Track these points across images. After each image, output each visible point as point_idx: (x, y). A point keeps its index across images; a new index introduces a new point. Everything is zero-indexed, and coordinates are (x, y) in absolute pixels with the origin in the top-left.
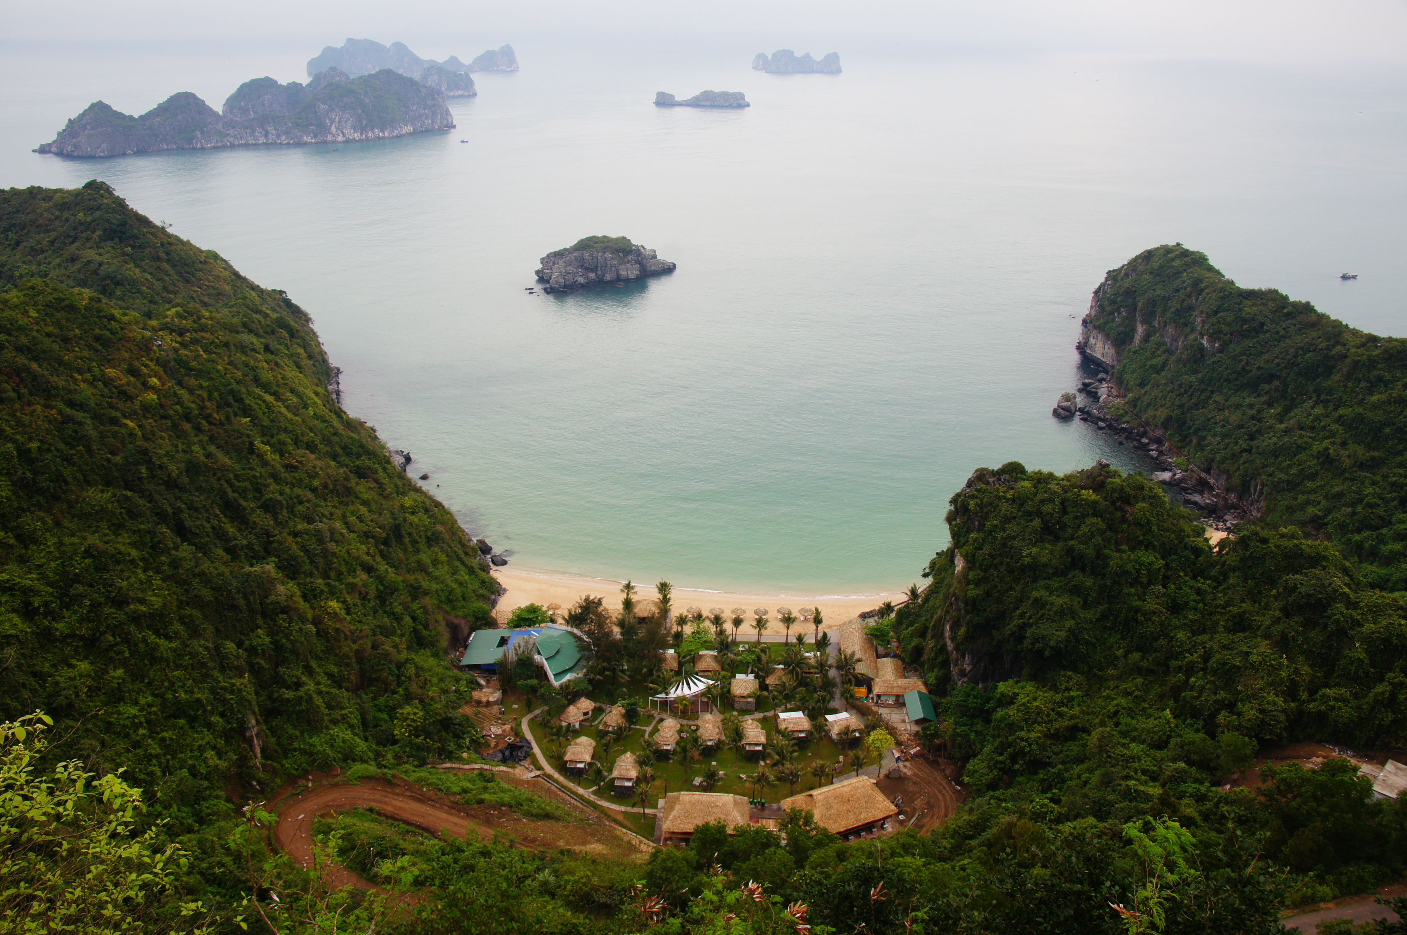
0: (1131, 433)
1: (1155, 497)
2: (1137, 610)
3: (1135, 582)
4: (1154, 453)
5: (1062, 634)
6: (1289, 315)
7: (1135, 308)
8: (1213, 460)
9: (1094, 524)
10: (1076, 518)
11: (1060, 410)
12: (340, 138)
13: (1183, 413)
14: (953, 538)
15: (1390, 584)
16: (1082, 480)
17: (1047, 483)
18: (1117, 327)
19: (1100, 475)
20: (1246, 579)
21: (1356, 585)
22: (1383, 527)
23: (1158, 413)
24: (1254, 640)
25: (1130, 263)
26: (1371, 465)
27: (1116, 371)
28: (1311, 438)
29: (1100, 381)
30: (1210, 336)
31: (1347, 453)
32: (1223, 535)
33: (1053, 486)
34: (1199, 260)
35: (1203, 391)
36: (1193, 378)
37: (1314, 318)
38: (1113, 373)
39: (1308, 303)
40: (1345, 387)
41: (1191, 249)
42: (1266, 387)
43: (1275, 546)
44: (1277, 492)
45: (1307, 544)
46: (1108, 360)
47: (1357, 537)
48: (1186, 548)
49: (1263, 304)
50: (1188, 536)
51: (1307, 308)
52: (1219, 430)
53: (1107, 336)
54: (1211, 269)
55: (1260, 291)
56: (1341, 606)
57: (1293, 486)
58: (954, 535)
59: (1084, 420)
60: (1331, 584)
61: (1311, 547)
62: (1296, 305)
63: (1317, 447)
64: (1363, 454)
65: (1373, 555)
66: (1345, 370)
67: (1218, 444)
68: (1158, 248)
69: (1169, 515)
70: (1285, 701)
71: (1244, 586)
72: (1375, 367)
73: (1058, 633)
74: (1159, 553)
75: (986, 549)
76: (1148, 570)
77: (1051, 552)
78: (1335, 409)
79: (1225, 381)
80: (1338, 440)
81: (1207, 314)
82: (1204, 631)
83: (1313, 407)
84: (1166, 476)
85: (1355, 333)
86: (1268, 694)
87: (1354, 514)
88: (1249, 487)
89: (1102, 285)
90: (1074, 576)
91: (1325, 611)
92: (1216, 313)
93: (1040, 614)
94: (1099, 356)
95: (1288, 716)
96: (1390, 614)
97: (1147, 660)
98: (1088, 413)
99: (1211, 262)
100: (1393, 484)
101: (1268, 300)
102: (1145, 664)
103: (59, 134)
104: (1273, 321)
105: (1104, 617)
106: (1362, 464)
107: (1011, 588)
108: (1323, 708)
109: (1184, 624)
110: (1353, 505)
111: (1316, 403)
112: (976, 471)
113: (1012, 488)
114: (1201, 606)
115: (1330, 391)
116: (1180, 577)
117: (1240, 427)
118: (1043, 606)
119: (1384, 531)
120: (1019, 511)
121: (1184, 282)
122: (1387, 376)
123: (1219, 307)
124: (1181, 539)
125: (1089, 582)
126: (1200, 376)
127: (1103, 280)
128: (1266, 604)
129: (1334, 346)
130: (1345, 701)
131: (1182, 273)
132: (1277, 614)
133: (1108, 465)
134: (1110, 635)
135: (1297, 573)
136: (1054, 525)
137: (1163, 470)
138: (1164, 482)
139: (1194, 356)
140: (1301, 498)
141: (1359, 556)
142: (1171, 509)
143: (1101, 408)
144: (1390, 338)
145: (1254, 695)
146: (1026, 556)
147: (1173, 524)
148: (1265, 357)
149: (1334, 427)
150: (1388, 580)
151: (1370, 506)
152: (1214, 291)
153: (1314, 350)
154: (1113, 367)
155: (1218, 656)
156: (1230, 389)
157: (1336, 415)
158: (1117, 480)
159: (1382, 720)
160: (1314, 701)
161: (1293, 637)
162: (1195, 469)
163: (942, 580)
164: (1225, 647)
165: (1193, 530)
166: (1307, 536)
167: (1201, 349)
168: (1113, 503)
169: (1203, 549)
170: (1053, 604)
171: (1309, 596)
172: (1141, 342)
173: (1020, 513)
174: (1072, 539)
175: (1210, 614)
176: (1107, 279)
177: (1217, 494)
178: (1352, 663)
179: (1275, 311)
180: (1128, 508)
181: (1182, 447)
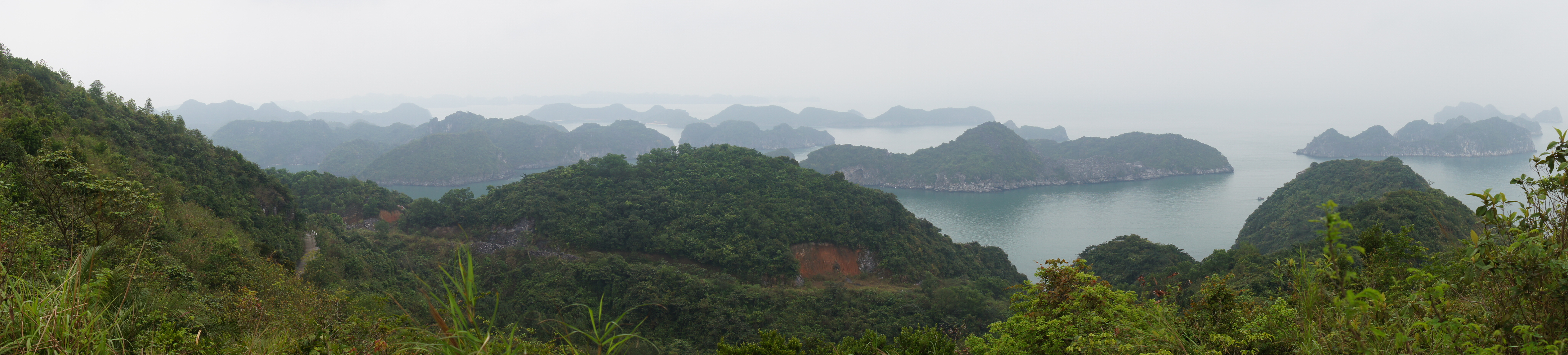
12: (1469, 155)
103: (1308, 145)
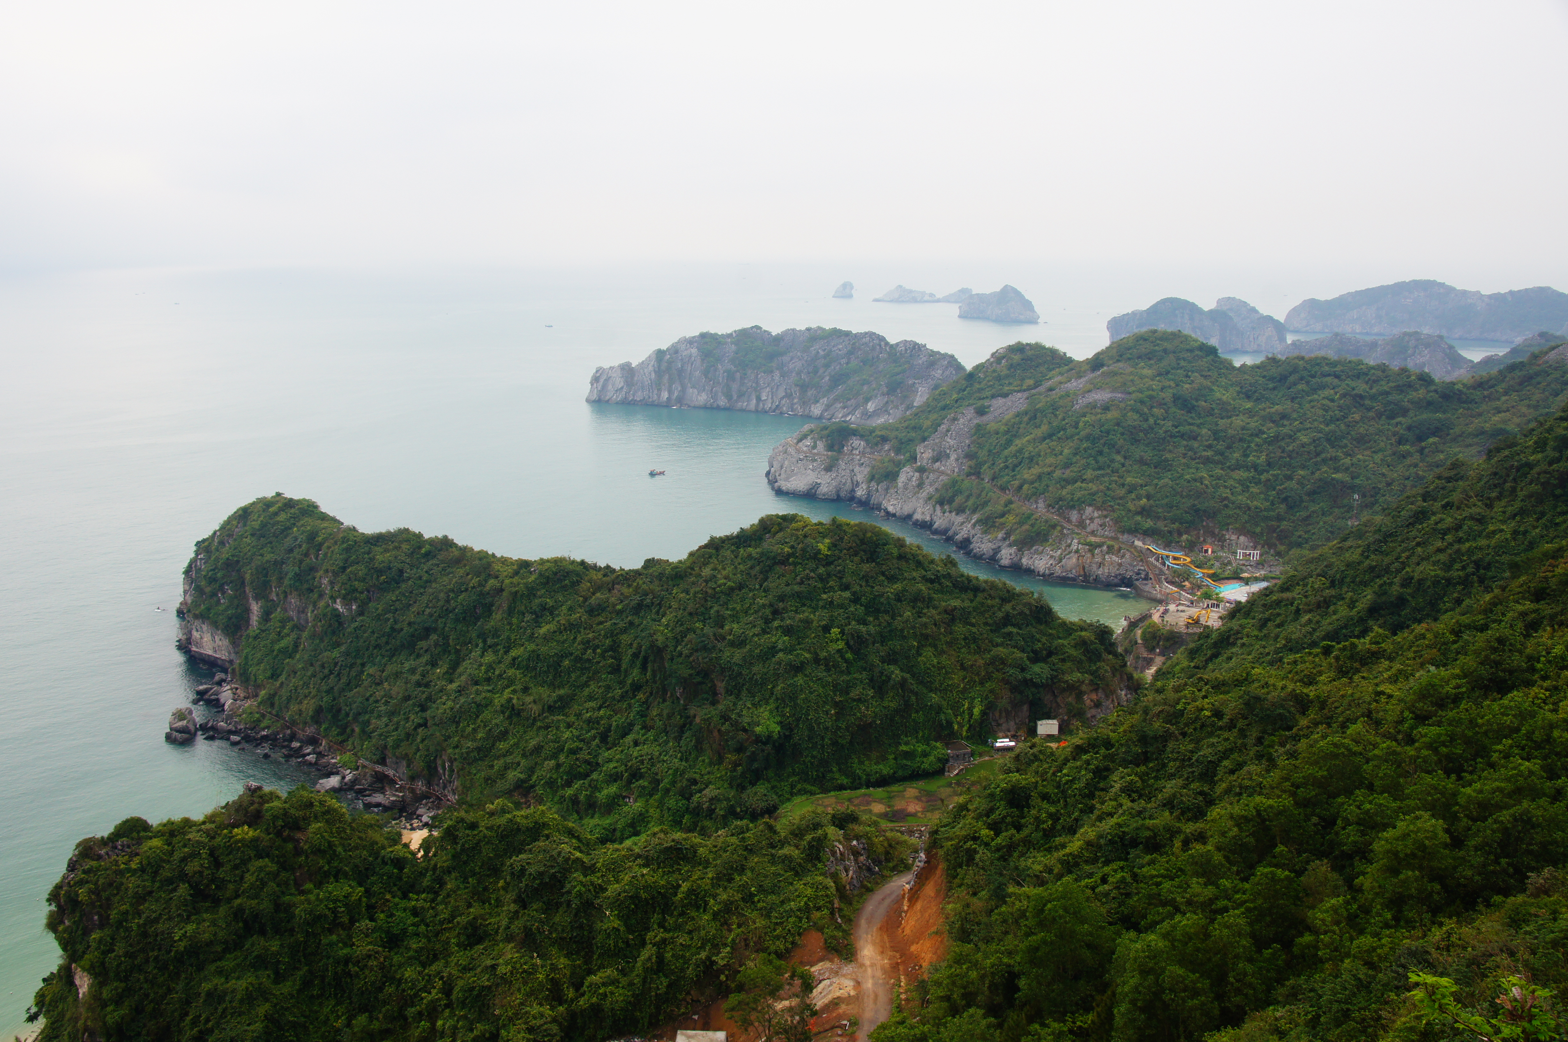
0: (275, 739)
1: (329, 811)
2: (347, 960)
3: (335, 925)
4: (311, 758)
5: (258, 1026)
6: (427, 555)
7: (243, 583)
8: (385, 747)
9: (261, 869)
10: (236, 867)
11: (175, 734)
13: (334, 699)
14: (64, 949)
15: (618, 834)
16: (230, 816)
17: (184, 834)
18: (226, 610)
19: (252, 803)
20: (466, 878)
21: (586, 846)
22: (592, 772)
23: (304, 707)
24: (496, 948)
25: (223, 528)
26: (561, 706)
27: (236, 666)
28: (489, 691)
29: (220, 683)
30: (344, 598)
31: (532, 698)
32: (425, 833)
33: (193, 836)
34: (308, 509)
35: (352, 666)
36: (336, 653)
37: (456, 553)
38: (234, 670)
39: (446, 537)
40: (510, 624)
41: (296, 497)
42: (423, 644)
43: (487, 828)
44: (469, 764)
45: (522, 815)
46: (223, 655)
47: (569, 792)
48: (384, 863)
49: (396, 548)
50: (383, 848)
51: (446, 543)
52: (383, 708)
53: (215, 625)
54: (324, 517)
55: (389, 533)
56: (578, 875)
57: (484, 752)
58: (65, 945)
59: (211, 738)
60: (560, 853)
61: (526, 817)
62: (432, 542)
63: (499, 700)
64: (549, 696)
65: (592, 807)
66: (505, 606)
67: (387, 725)
68: (254, 503)
69: (353, 829)
70: (552, 1008)
71: (466, 888)
72: (535, 595)
73: (252, 1027)
74: (354, 880)
75: (120, 948)
76: (346, 905)
77: (214, 923)
78: (506, 652)
79: (375, 647)
80: (519, 687)
81: (333, 571)
82: (436, 958)
83: (482, 656)
84: (334, 781)
85: (504, 561)
86: (531, 1006)
87: (558, 766)
88: (436, 768)
89: (192, 562)
90: (253, 945)
91: (563, 887)
92: (344, 569)
93: (220, 1010)
94: (210, 652)
95: (560, 1025)
96: (630, 867)
97: (377, 1019)
98: (213, 728)
99: (324, 509)
100: (589, 721)
101: (401, 542)
102: (376, 1025)
104: (412, 566)
105: (307, 984)
106: (550, 707)
107: (170, 990)
108: (594, 1000)
109: (410, 958)
110: (555, 756)
111: (484, 651)
112: (78, 845)
113: (137, 854)
114: (423, 928)
115: (496, 633)
116: (388, 900)
117: (407, 698)
118: (221, 999)
119: (594, 776)
120: (154, 882)
121: (296, 539)
122: (550, 602)
123: (346, 560)
124: (376, 855)
125: (274, 945)
126: (343, 648)
127: (193, 555)
128: (497, 900)
129: (486, 581)
130: (614, 982)
131: (290, 528)
132: (513, 907)
133: (259, 788)
134: (321, 1004)
135: (520, 852)
136: (208, 886)
137: (328, 775)
138: (334, 790)
139: (330, 625)
140: (498, 764)
141: (578, 813)
142: (354, 820)
143: (229, 717)
144: (541, 559)
145: (516, 1014)
146: (180, 940)
147: (360, 838)
148: (414, 609)
149: (511, 672)
150: (615, 830)
151: (573, 752)
152: (336, 543)
153: (466, 590)
154: (231, 662)
155: (461, 983)
156: (383, 656)
157: (508, 658)
158: (276, 803)
159: (658, 988)
160: (583, 995)
161: (538, 928)
162: (367, 763)
163: (62, 1015)
164: (466, 969)
165: (387, 839)
166: (518, 806)
167: (337, 615)
168: (279, 834)
169: (405, 858)
170: (234, 991)
171: (541, 874)
172: (260, 623)
173: (157, 884)
174: (237, 896)
175: (437, 935)
176: (197, 553)
177: (401, 787)
178: (609, 936)
179: (412, 553)
180: (299, 835)
181: (344, 741)
